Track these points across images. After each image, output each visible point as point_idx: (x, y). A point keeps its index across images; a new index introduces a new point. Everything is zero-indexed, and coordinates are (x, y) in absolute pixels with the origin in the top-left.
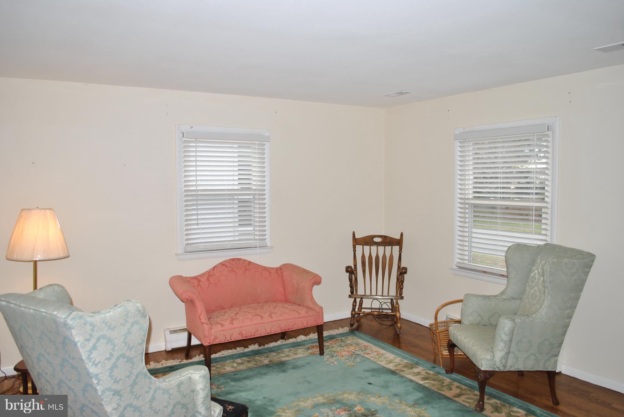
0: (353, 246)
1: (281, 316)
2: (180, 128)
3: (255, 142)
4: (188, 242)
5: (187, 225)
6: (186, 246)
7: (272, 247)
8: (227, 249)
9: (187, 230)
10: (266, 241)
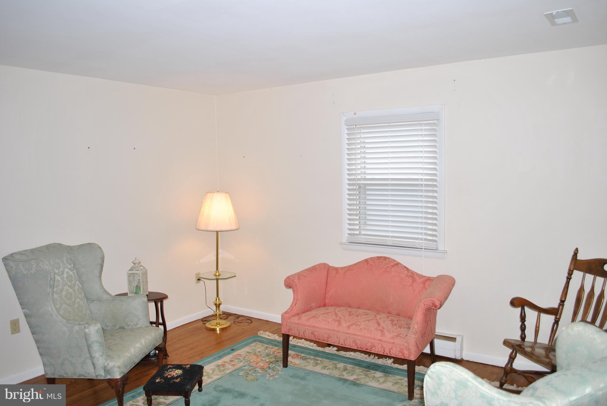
0: (569, 270)
1: (360, 331)
2: (344, 115)
3: (422, 122)
4: (349, 232)
5: (349, 214)
6: (348, 235)
7: (445, 252)
8: (389, 246)
9: (349, 219)
10: (436, 243)
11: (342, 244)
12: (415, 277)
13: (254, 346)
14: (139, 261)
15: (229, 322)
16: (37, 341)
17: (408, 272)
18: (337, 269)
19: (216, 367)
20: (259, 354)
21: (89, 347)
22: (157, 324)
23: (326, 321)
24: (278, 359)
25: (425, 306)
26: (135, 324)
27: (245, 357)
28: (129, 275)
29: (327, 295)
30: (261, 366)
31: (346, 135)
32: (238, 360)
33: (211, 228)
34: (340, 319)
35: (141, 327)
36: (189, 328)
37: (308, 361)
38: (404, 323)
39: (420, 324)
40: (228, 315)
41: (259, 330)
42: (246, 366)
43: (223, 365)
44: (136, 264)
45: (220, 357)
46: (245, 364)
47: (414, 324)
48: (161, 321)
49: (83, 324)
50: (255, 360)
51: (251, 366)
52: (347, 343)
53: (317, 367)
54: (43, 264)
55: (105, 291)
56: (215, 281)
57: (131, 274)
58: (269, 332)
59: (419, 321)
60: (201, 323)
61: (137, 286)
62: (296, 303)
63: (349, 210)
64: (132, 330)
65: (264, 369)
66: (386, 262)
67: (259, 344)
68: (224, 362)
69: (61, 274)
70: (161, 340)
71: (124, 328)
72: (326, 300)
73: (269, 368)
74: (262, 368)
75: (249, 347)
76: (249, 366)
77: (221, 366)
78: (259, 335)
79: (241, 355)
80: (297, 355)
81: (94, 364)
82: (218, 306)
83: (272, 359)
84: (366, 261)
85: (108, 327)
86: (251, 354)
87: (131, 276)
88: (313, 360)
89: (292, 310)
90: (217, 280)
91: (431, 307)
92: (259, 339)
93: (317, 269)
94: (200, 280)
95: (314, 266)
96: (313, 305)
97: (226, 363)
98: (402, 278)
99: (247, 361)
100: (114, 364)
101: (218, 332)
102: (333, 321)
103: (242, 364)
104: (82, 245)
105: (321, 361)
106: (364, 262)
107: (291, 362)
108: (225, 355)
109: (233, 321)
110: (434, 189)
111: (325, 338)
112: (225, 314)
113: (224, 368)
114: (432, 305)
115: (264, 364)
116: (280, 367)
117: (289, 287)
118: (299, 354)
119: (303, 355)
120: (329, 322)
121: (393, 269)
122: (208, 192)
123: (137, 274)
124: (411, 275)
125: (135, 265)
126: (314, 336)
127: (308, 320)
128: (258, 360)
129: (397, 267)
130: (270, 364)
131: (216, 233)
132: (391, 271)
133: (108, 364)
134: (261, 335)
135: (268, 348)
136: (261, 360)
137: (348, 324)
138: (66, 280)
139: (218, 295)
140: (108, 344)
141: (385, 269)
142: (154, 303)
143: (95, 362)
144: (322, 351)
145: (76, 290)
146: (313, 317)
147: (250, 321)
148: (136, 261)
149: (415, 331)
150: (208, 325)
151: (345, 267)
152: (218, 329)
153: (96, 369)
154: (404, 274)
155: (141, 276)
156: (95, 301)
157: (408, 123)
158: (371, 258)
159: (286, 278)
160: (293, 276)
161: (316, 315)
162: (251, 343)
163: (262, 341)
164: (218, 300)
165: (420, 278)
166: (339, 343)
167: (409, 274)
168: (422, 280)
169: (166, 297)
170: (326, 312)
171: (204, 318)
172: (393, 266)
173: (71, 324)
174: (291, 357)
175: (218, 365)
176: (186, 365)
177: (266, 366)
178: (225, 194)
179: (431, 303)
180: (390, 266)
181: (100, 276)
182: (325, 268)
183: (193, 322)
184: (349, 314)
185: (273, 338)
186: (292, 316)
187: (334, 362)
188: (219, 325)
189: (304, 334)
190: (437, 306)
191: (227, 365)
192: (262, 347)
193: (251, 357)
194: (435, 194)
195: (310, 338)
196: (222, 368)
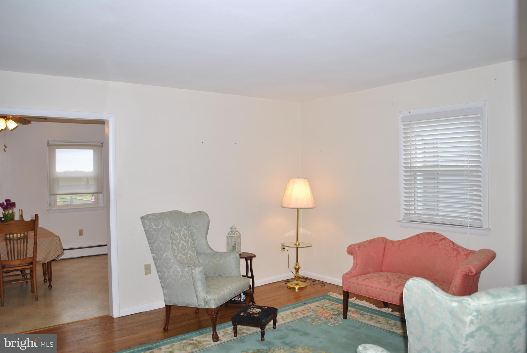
2: (401, 114)
3: (467, 117)
4: (406, 212)
5: (405, 197)
6: (404, 215)
7: (489, 230)
8: (439, 224)
9: (405, 201)
10: (481, 222)
11: (399, 222)
12: (460, 250)
13: (323, 302)
14: (235, 227)
15: (306, 284)
16: (160, 278)
17: (453, 246)
18: (393, 242)
19: (290, 314)
20: (325, 308)
21: (194, 282)
22: (247, 276)
23: (378, 281)
24: (340, 313)
25: (463, 272)
26: (230, 273)
27: (314, 309)
28: (228, 237)
29: (383, 263)
30: (325, 316)
31: (403, 130)
32: (308, 311)
33: (292, 206)
34: (390, 281)
35: (234, 276)
36: (275, 286)
37: (365, 316)
38: (446, 288)
39: (458, 288)
40: (306, 279)
41: (329, 292)
42: (313, 315)
43: (296, 313)
44: (234, 230)
45: (294, 307)
46: (313, 314)
47: (452, 287)
48: (250, 275)
49: (191, 266)
50: (322, 312)
51: (318, 316)
52: (395, 301)
53: (371, 321)
54: (166, 222)
55: (210, 247)
56: (296, 249)
57: (229, 236)
58: (337, 293)
59: (457, 285)
60: (284, 283)
61: (233, 246)
62: (356, 267)
63: (405, 193)
64: (226, 277)
65: (328, 319)
66: (434, 236)
67: (327, 301)
68: (297, 311)
69: (187, 241)
70: (248, 287)
71: (221, 276)
72: (383, 268)
73: (332, 318)
74: (326, 318)
75: (319, 303)
76: (316, 315)
77: (294, 313)
78: (329, 295)
79: (311, 307)
80: (357, 311)
81: (197, 296)
82: (297, 270)
83: (336, 312)
84: (418, 235)
85: (210, 274)
86: (319, 307)
87: (229, 238)
88: (369, 316)
89: (352, 272)
90: (297, 248)
91: (468, 274)
92: (328, 297)
93: (375, 241)
94: (284, 249)
95: (373, 239)
96: (370, 270)
97: (298, 312)
98: (448, 251)
99: (315, 312)
100: (211, 298)
101: (297, 290)
102: (384, 282)
103: (310, 314)
104: (195, 212)
105: (376, 317)
106: (416, 236)
107: (351, 316)
108: (298, 306)
109: (309, 284)
110: (478, 174)
111: (376, 295)
112: (304, 278)
113: (296, 315)
114: (468, 272)
115: (328, 315)
116: (341, 318)
117: (351, 253)
118: (359, 311)
119: (361, 312)
120: (380, 282)
121: (440, 243)
122: (291, 178)
123: (233, 237)
124: (456, 248)
125: (232, 230)
126: (368, 294)
127: (364, 280)
128: (324, 312)
129: (444, 241)
130: (333, 315)
131: (297, 209)
132: (439, 244)
133: (207, 297)
134: (330, 295)
135: (334, 305)
136: (326, 312)
137: (396, 285)
138: (182, 236)
139: (297, 261)
140: (208, 284)
141: (433, 243)
142: (245, 260)
143: (198, 294)
144: (378, 310)
145: (189, 245)
146: (368, 278)
147: (323, 285)
148: (233, 227)
149: (452, 293)
150: (289, 285)
151: (400, 241)
152: (297, 288)
153: (198, 300)
154: (450, 247)
155: (236, 239)
156: (202, 254)
157: (455, 118)
158: (422, 234)
159: (349, 247)
160: (354, 245)
161: (370, 277)
162: (321, 300)
163: (331, 299)
164: (297, 265)
165: (464, 251)
166: (388, 300)
167: (454, 247)
168: (466, 252)
169: (254, 256)
170: (379, 275)
171: (287, 280)
172: (440, 240)
173: (183, 266)
174: (352, 312)
175: (292, 312)
176: (264, 307)
177: (330, 316)
178: (304, 179)
179: (468, 270)
180: (438, 240)
181: (206, 236)
182: (383, 241)
183: (278, 282)
184: (398, 277)
185: (339, 298)
186: (351, 277)
187: (387, 319)
188: (298, 285)
189: (360, 291)
190: (473, 273)
191: (298, 313)
192: (329, 303)
193: (318, 310)
194: (479, 179)
195: (365, 295)
196: (294, 315)
